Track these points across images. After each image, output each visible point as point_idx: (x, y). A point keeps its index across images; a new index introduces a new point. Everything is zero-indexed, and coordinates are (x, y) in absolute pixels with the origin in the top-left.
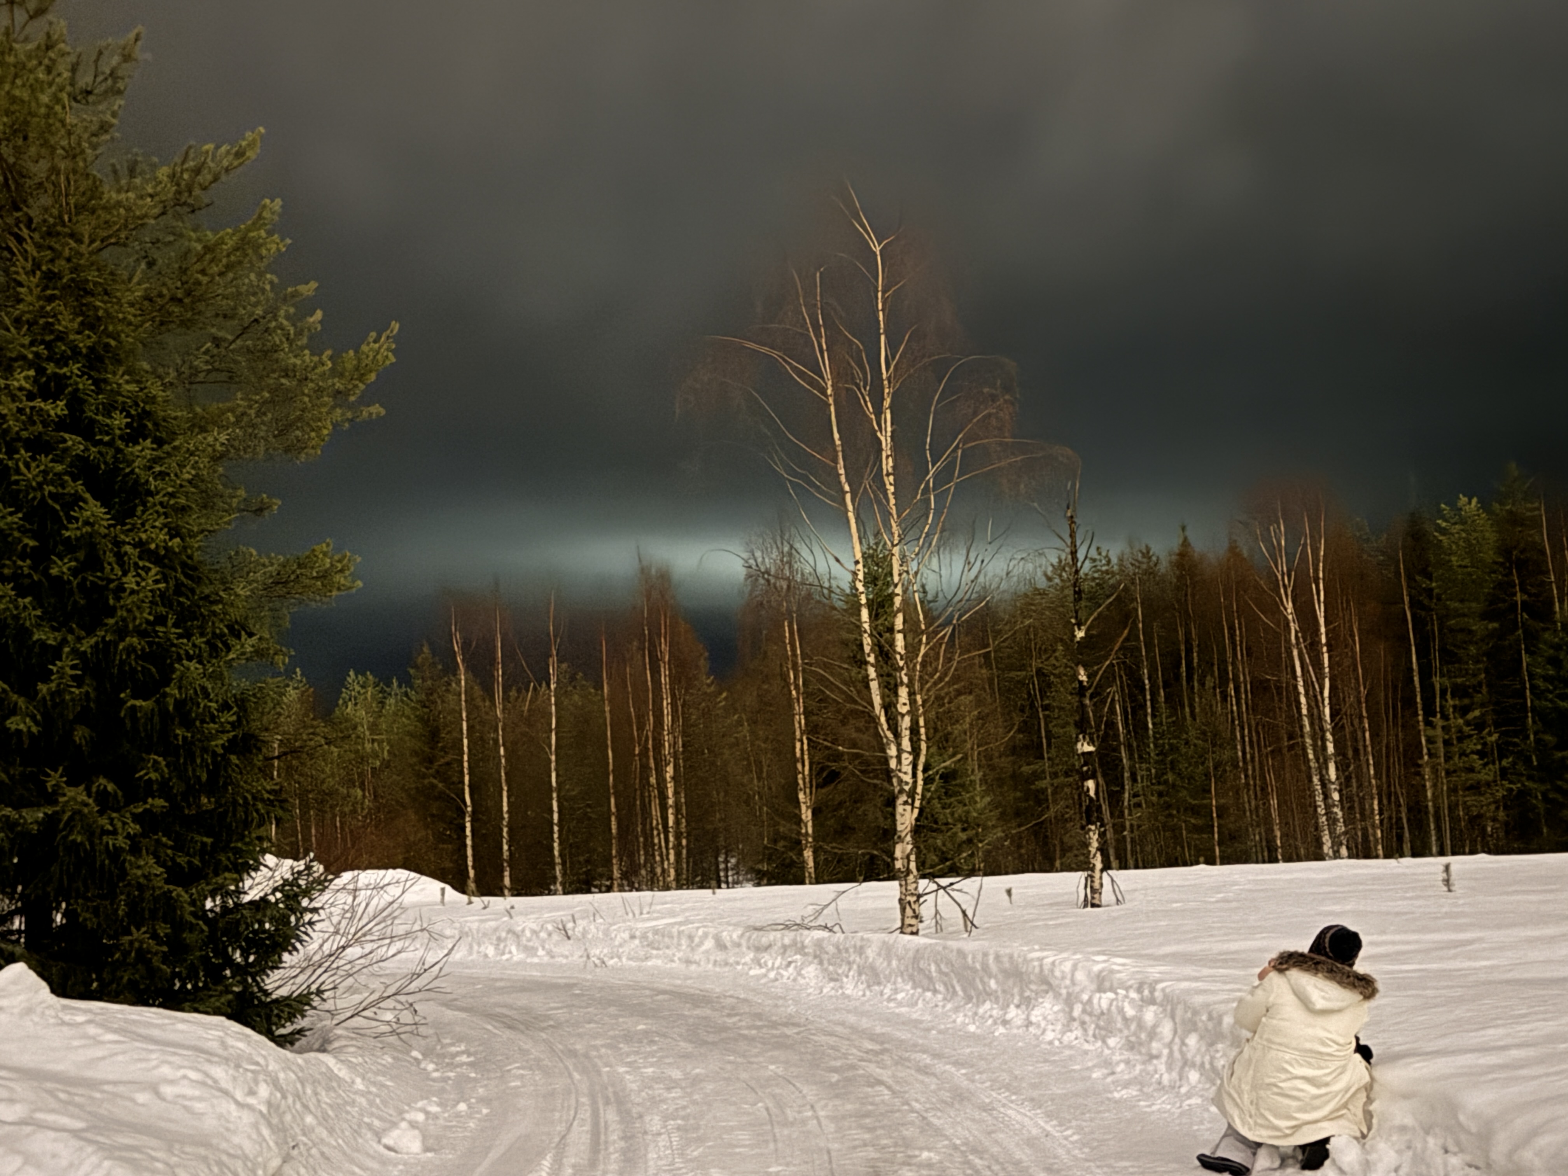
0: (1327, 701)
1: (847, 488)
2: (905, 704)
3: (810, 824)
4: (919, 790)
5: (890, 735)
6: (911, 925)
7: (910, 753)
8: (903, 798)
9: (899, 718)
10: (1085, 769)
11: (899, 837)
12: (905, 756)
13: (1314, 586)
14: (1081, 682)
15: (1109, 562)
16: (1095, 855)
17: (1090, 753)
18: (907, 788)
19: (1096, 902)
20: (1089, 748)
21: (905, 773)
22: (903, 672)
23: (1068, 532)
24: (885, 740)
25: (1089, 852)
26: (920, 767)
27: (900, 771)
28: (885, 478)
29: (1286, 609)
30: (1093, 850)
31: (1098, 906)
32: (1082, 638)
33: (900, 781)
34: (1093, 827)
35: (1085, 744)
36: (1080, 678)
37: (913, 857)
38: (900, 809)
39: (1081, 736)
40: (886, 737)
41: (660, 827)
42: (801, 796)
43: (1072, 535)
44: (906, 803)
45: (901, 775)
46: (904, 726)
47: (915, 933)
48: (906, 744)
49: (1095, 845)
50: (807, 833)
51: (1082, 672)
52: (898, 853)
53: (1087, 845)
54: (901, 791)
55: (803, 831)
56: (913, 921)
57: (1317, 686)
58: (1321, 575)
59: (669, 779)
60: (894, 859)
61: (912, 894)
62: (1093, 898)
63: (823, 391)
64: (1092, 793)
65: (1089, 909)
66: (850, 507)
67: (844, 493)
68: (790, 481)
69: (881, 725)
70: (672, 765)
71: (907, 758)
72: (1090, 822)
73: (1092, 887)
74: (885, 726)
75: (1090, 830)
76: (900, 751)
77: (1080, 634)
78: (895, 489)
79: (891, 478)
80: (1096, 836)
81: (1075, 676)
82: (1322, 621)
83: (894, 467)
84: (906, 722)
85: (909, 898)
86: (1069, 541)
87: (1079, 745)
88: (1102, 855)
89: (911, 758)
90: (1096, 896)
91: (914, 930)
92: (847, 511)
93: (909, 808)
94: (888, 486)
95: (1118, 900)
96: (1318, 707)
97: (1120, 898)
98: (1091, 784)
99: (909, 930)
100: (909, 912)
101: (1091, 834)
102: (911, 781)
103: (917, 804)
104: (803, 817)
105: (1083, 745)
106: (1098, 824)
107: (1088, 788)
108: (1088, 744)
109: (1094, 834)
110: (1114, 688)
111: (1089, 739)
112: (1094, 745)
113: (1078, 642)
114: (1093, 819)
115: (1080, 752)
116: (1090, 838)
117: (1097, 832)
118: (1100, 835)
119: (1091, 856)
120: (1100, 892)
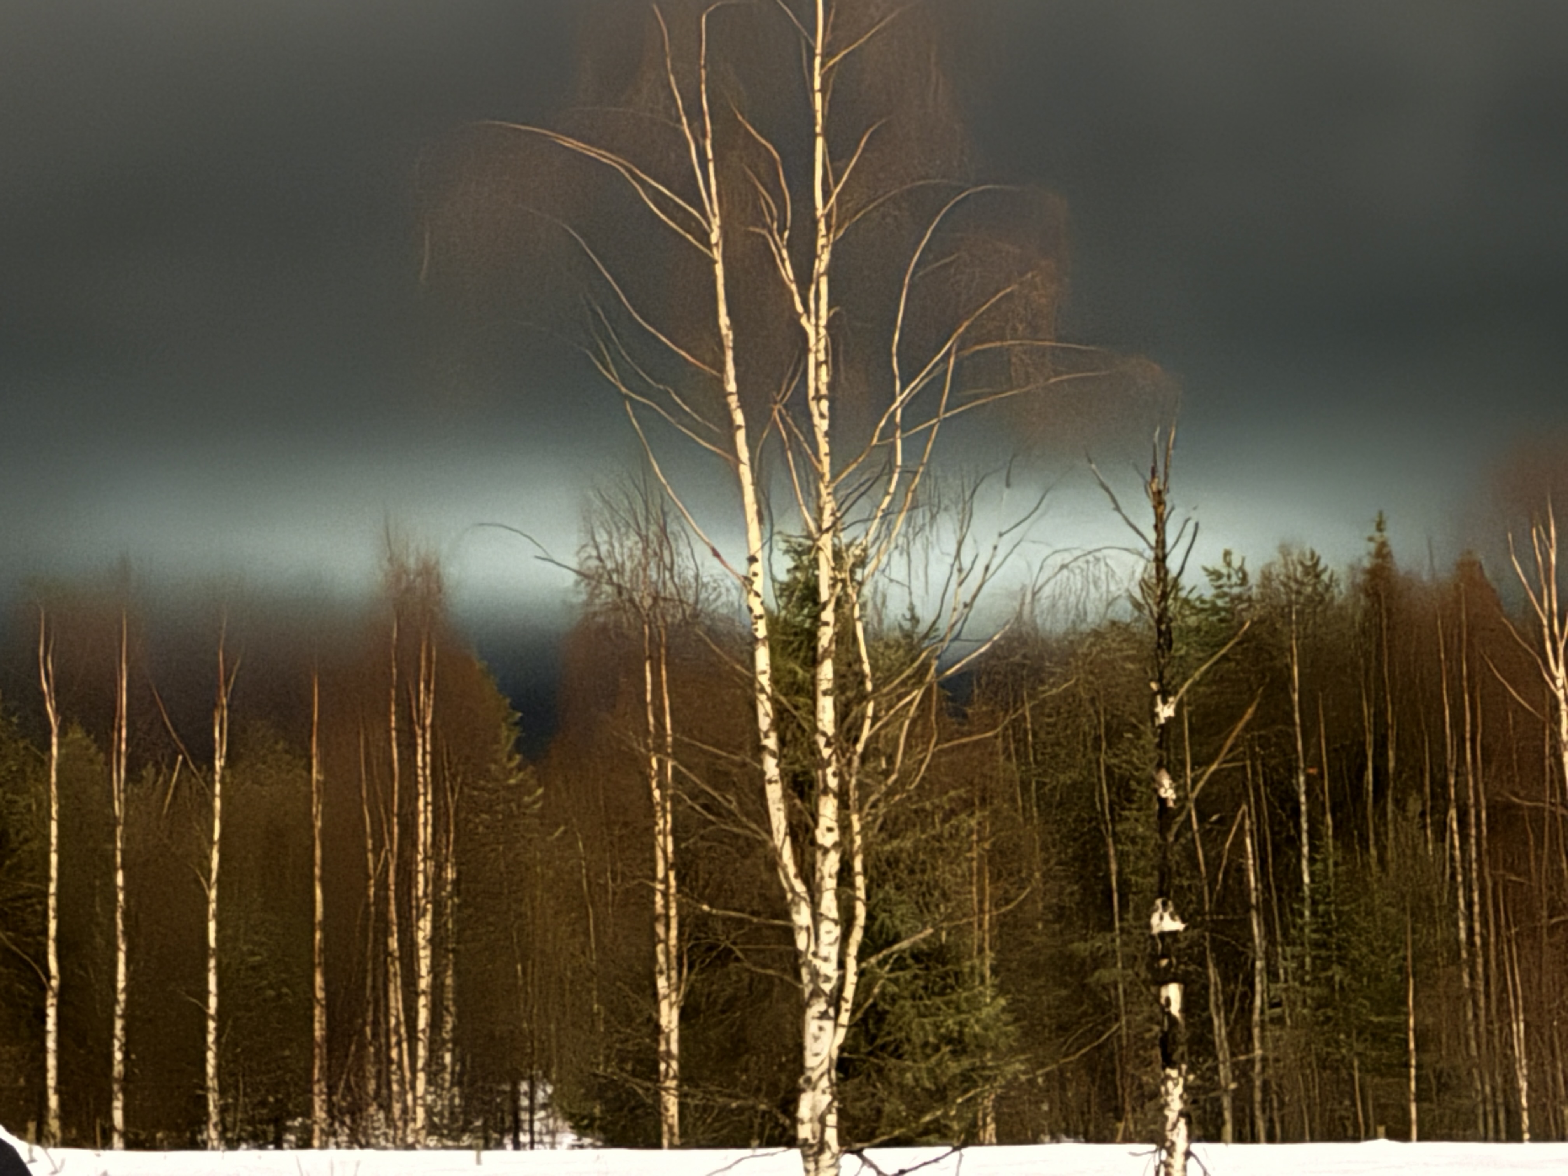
2: (830, 830)
4: (849, 992)
5: (800, 887)
7: (836, 922)
8: (819, 1006)
9: (819, 855)
11: (808, 1080)
12: (825, 926)
14: (1163, 801)
15: (1244, 580)
18: (826, 987)
20: (1171, 925)
21: (826, 959)
22: (830, 771)
23: (1152, 520)
24: (789, 896)
26: (853, 950)
27: (815, 954)
30: (1172, 1115)
32: (1169, 720)
33: (815, 974)
34: (1174, 1073)
35: (1167, 916)
37: (832, 1119)
38: (812, 1026)
39: (1159, 902)
40: (793, 890)
41: (403, 1030)
42: (661, 984)
43: (1160, 527)
44: (823, 1016)
45: (817, 962)
46: (826, 871)
48: (829, 904)
49: (1177, 1105)
50: (668, 1052)
52: (804, 1110)
53: (1160, 1106)
54: (817, 993)
55: (663, 1048)
63: (704, 237)
64: (1175, 1009)
67: (732, 428)
68: (631, 400)
69: (784, 868)
70: (429, 917)
71: (830, 932)
72: (1169, 1062)
74: (792, 870)
75: (1168, 1077)
76: (817, 916)
77: (1165, 712)
78: (831, 426)
79: (824, 405)
81: (1150, 787)
83: (831, 386)
84: (830, 864)
87: (1155, 920)
88: (1189, 1124)
89: (837, 931)
92: (737, 462)
94: (817, 420)
98: (1173, 992)
102: (834, 974)
103: (844, 1018)
105: (1161, 918)
106: (1184, 1067)
107: (1168, 1001)
108: (1172, 917)
109: (1176, 1085)
110: (1244, 807)
111: (1177, 907)
112: (1183, 920)
113: (1162, 726)
114: (1176, 1057)
115: (1156, 930)
116: (1167, 1093)
117: (1181, 1081)
118: (1186, 1088)
119: (1169, 1126)
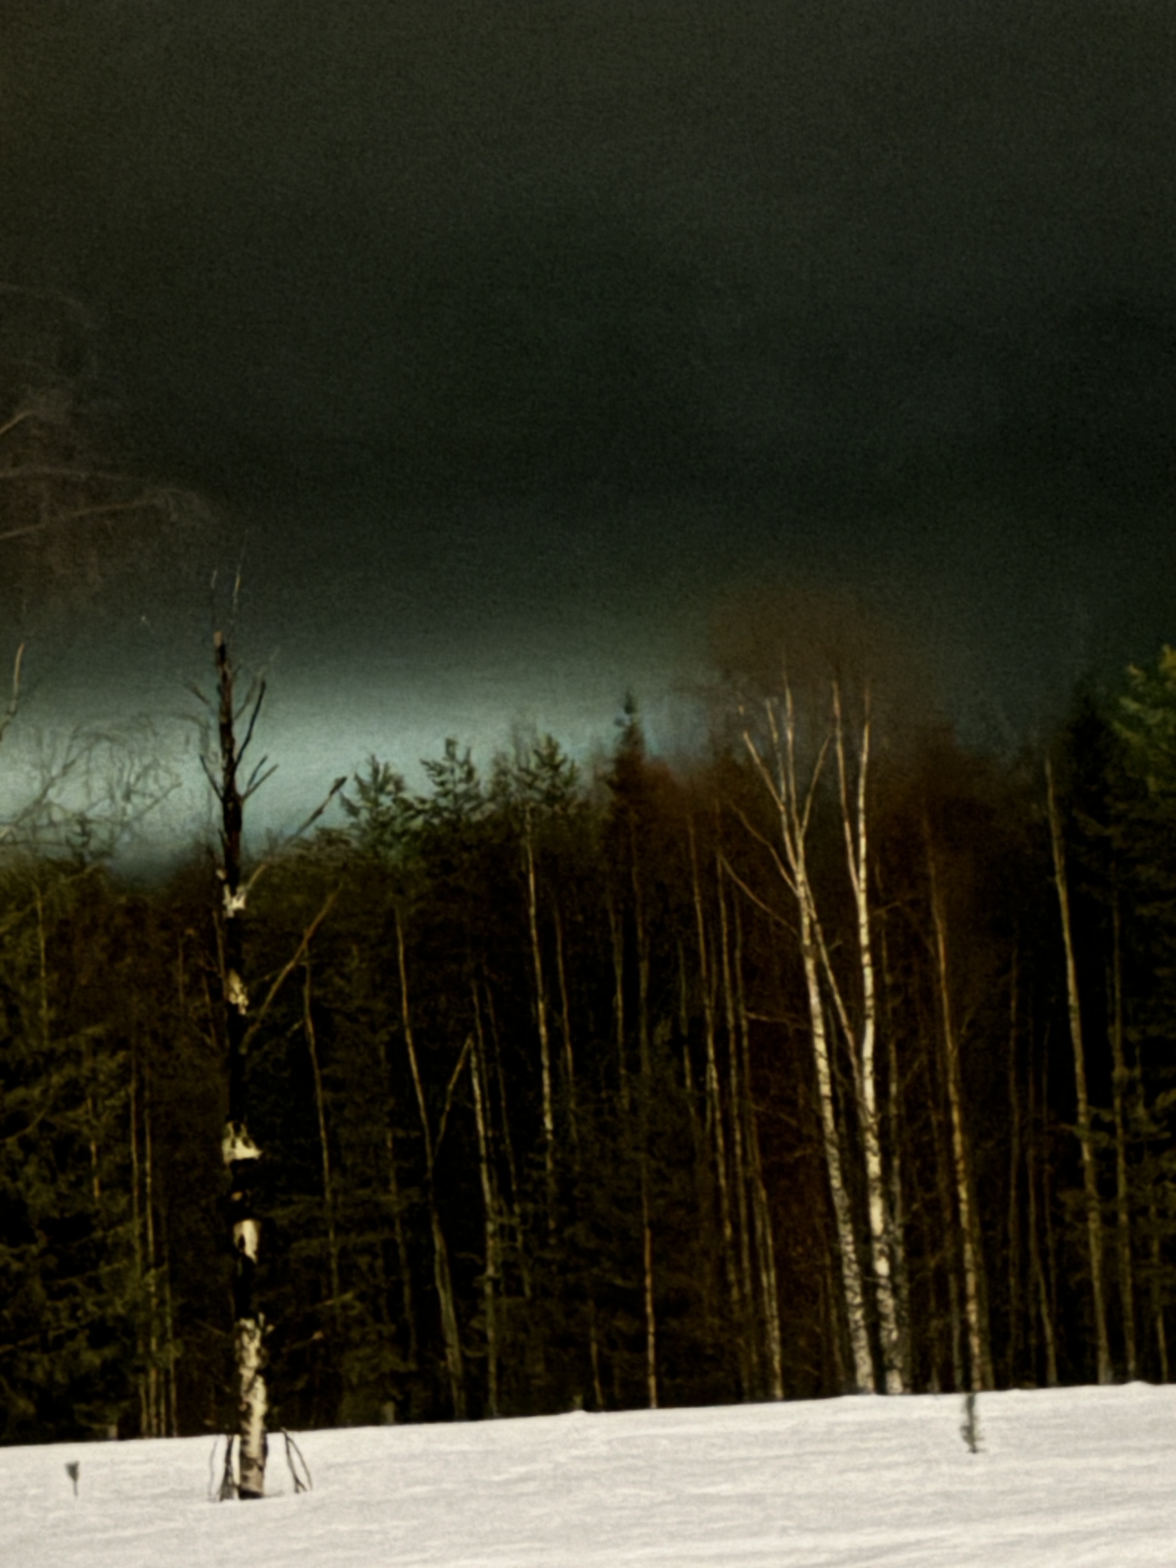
0: (868, 1068)
10: (237, 1196)
13: (847, 826)
14: (233, 1008)
15: (470, 773)
16: (251, 1386)
17: (247, 1162)
19: (252, 1486)
20: (244, 1151)
23: (217, 680)
25: (240, 1377)
29: (791, 874)
30: (247, 1373)
31: (255, 1495)
32: (237, 912)
34: (249, 1324)
35: (239, 1144)
36: (233, 999)
39: (230, 1126)
43: (224, 689)
49: (253, 1361)
51: (237, 985)
53: (234, 1363)
57: (849, 1036)
58: (861, 803)
62: (244, 1478)
64: (250, 1250)
65: (235, 1503)
72: (244, 1312)
73: (243, 1455)
75: (243, 1329)
77: (236, 904)
80: (256, 1344)
81: (219, 992)
82: (862, 899)
86: (215, 700)
87: (226, 1146)
88: (267, 1383)
90: (253, 1473)
95: (297, 1481)
96: (851, 1079)
97: (303, 1478)
98: (248, 1230)
101: (246, 1338)
105: (233, 1145)
106: (261, 1317)
107: (242, 1241)
108: (246, 1143)
109: (252, 1338)
110: (469, 1042)
111: (249, 1132)
112: (259, 1146)
113: (229, 921)
114: (253, 1306)
115: (227, 1159)
116: (243, 1348)
117: (258, 1334)
118: (264, 1341)
119: (244, 1387)
120: (261, 1469)
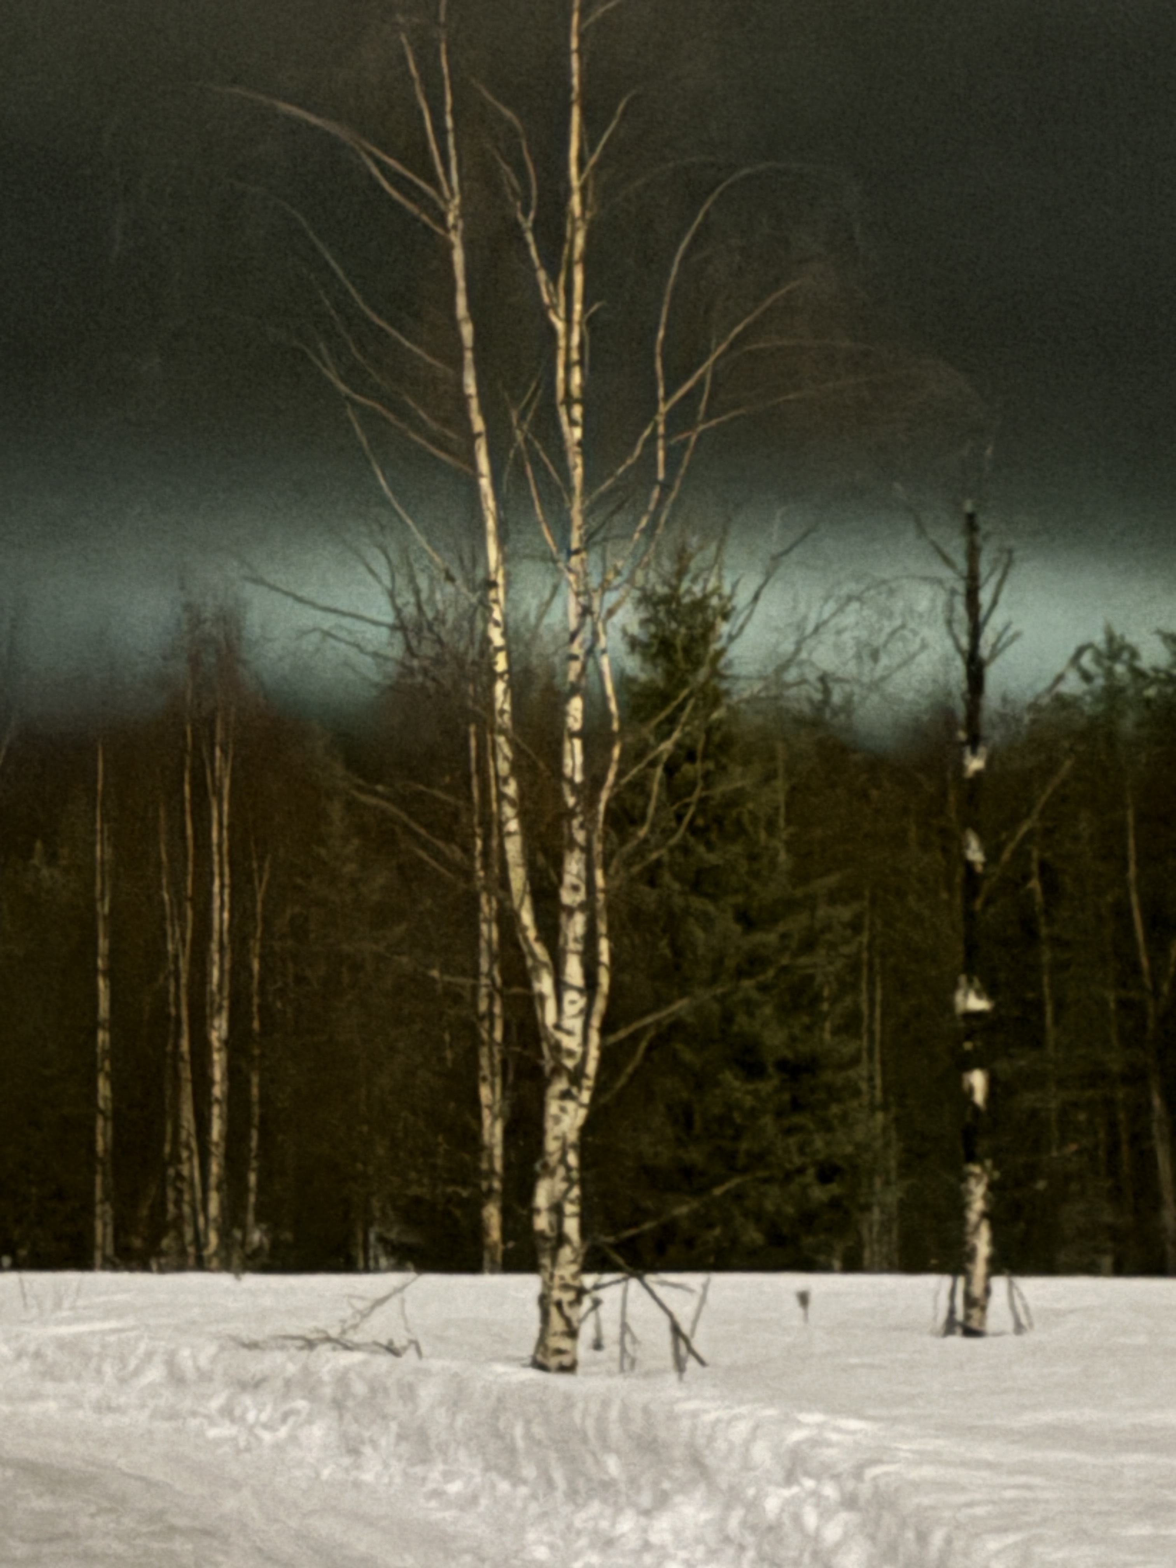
1: (478, 425)
2: (575, 888)
3: (498, 1151)
4: (591, 1067)
5: (539, 950)
6: (559, 1352)
7: (580, 991)
8: (561, 1085)
9: (563, 918)
10: (968, 1046)
11: (545, 1166)
12: (570, 996)
14: (969, 866)
16: (977, 1228)
17: (978, 1014)
18: (570, 1063)
19: (974, 1324)
21: (569, 1033)
22: (576, 823)
23: (964, 547)
24: (529, 962)
25: (966, 1219)
26: (596, 1022)
27: (558, 1027)
28: (562, 411)
31: (977, 1334)
32: (978, 773)
33: (557, 1048)
34: (976, 1169)
35: (972, 995)
36: (970, 856)
38: (553, 1107)
39: (963, 979)
40: (533, 955)
41: (194, 1144)
42: (485, 1093)
43: (973, 554)
44: (566, 1095)
45: (560, 1036)
46: (571, 936)
47: (569, 1369)
48: (574, 971)
50: (492, 1172)
51: (973, 842)
52: (542, 1199)
54: (558, 1070)
55: (484, 1166)
56: (565, 1344)
59: (216, 1044)
60: (534, 1211)
61: (566, 1287)
62: (968, 1317)
63: (441, 219)
64: (979, 1097)
66: (484, 464)
67: (472, 437)
69: (524, 929)
70: (225, 1015)
71: (574, 1002)
72: (971, 1158)
73: (966, 1295)
74: (532, 934)
75: (972, 1174)
76: (560, 986)
77: (975, 764)
79: (577, 411)
80: (982, 1189)
83: (583, 388)
84: (576, 926)
85: (557, 1294)
86: (962, 564)
87: (959, 997)
89: (581, 1002)
90: (975, 1313)
91: (566, 1360)
92: (477, 475)
93: (570, 1105)
94: (566, 428)
95: (1018, 1324)
98: (978, 1080)
99: (553, 1361)
100: (557, 1323)
101: (972, 1182)
102: (578, 1050)
103: (585, 1097)
104: (486, 1137)
105: (966, 997)
106: (989, 1163)
107: (971, 1090)
108: (979, 995)
109: (978, 1183)
111: (982, 984)
112: (991, 999)
113: (970, 780)
114: (981, 1153)
115: (959, 1010)
116: (970, 1192)
117: (985, 1180)
118: (990, 1186)
119: (969, 1229)
120: (983, 1309)
